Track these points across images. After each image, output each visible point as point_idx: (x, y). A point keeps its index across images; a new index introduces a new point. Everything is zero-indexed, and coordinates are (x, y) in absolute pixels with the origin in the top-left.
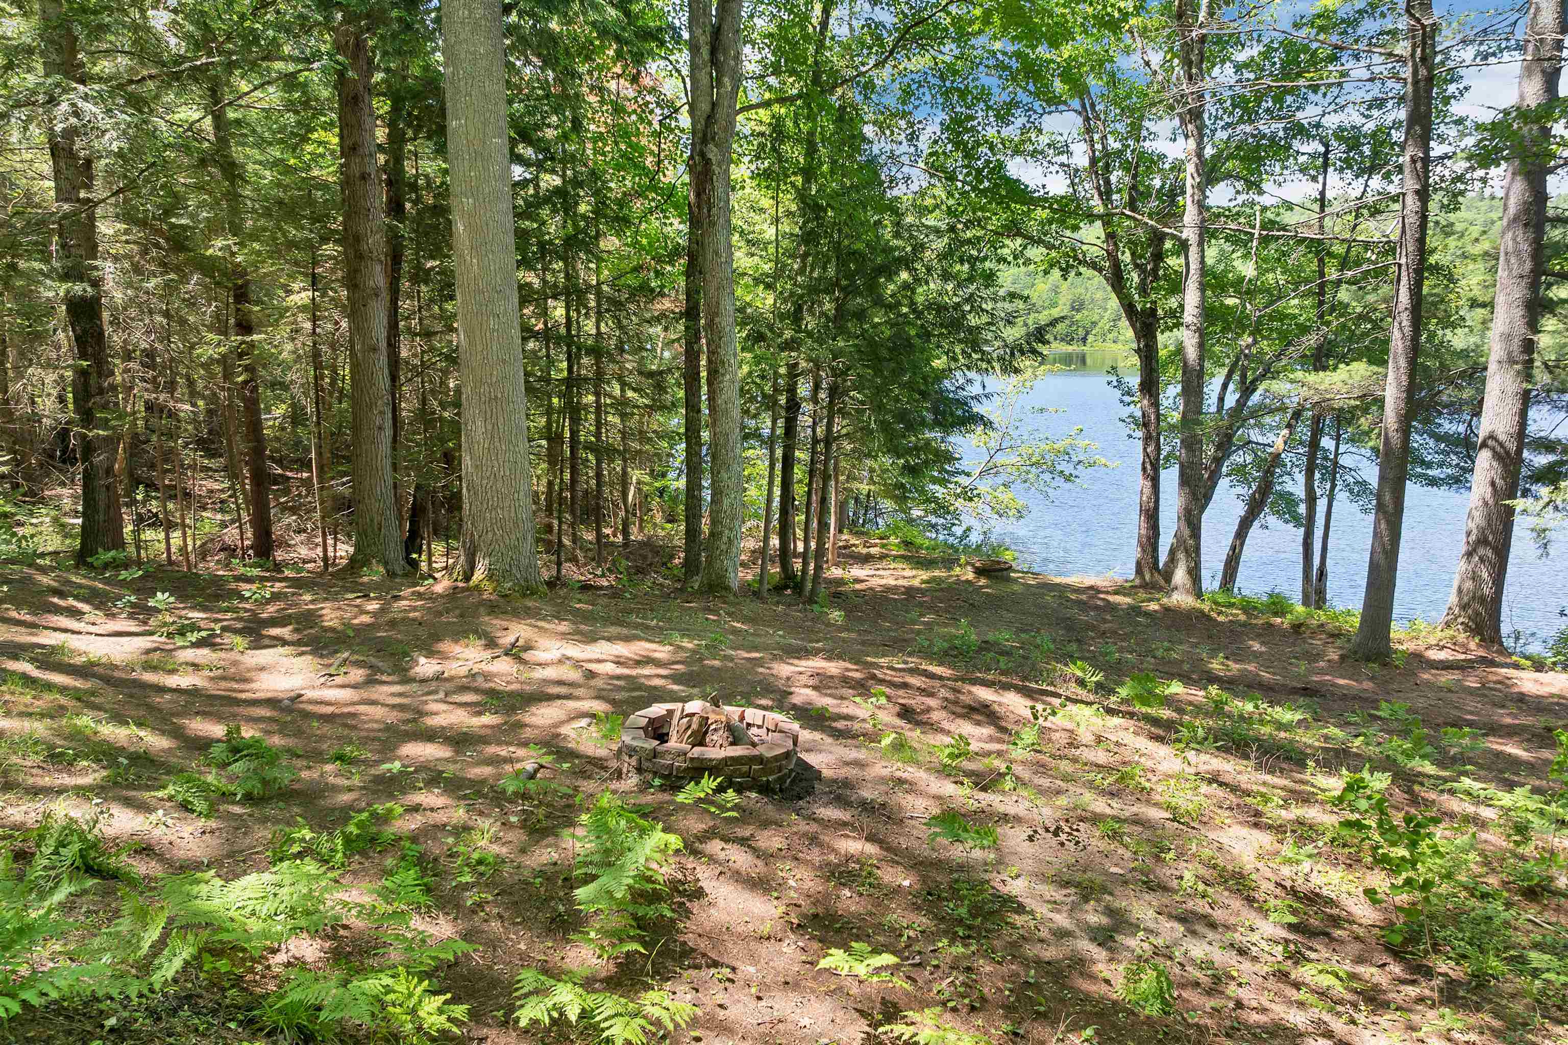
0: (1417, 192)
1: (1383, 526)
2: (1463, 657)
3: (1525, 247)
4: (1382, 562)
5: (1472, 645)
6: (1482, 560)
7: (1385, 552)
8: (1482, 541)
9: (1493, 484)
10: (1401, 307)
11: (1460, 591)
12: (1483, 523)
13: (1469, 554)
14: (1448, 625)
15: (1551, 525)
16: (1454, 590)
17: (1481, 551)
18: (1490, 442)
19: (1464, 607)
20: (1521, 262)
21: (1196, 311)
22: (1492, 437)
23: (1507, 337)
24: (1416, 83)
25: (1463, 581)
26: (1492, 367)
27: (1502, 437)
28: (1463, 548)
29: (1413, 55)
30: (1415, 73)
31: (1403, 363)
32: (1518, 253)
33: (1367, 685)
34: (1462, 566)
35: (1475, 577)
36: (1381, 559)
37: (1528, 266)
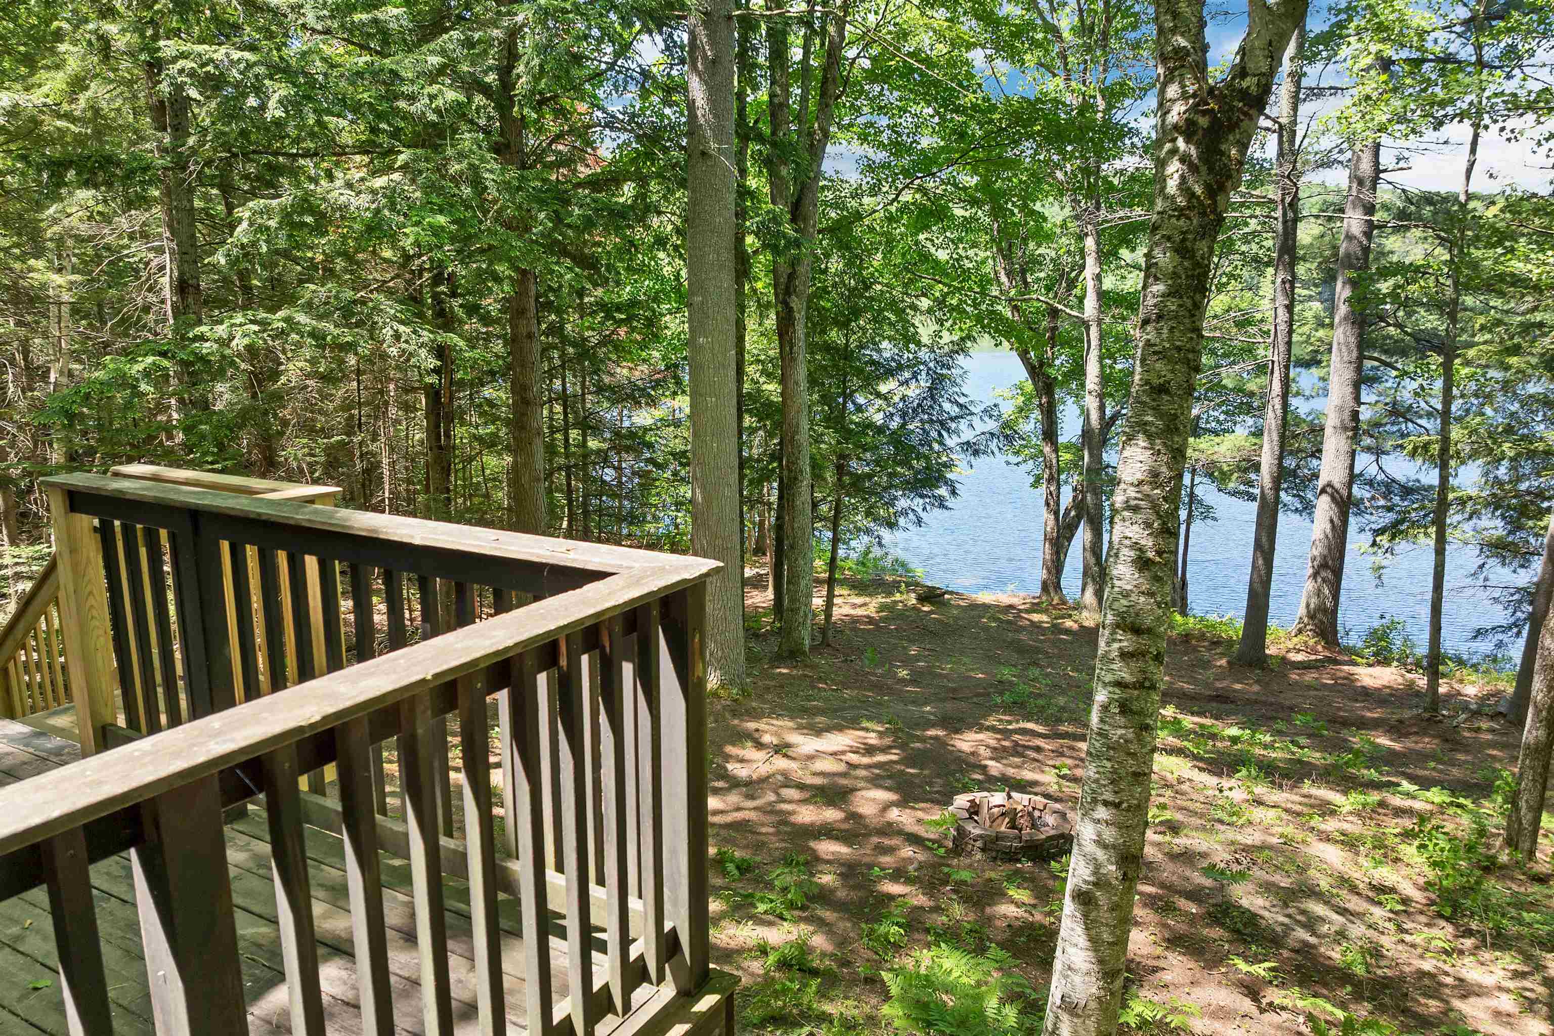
0: (1287, 307)
1: (1260, 562)
2: (1313, 657)
3: (1352, 339)
4: (1260, 590)
5: (1320, 648)
6: (1324, 580)
7: (1261, 582)
8: (1324, 566)
9: (1332, 521)
10: (1274, 394)
11: (1308, 606)
12: (1326, 552)
13: (1315, 576)
14: (1300, 631)
15: (1385, 563)
16: (1303, 605)
17: (1324, 574)
18: (1329, 490)
19: (1311, 616)
20: (1350, 352)
21: (1097, 380)
22: (1329, 485)
23: (1341, 409)
24: (1285, 222)
25: (1309, 597)
26: (1328, 431)
27: (1337, 486)
28: (1311, 571)
29: (1283, 200)
30: (1284, 214)
31: (1275, 437)
32: (1347, 344)
33: (1256, 688)
34: (1310, 585)
35: (1319, 592)
36: (1258, 587)
37: (1355, 354)
